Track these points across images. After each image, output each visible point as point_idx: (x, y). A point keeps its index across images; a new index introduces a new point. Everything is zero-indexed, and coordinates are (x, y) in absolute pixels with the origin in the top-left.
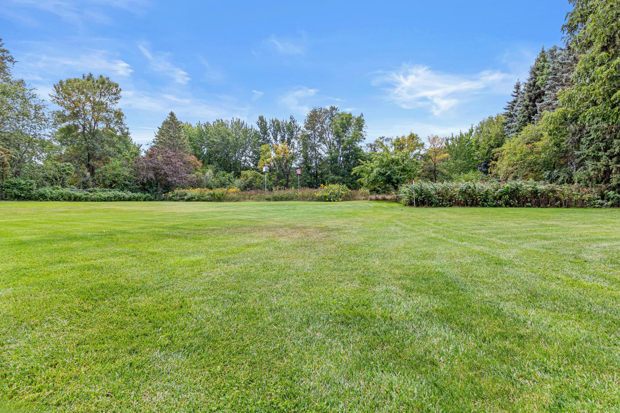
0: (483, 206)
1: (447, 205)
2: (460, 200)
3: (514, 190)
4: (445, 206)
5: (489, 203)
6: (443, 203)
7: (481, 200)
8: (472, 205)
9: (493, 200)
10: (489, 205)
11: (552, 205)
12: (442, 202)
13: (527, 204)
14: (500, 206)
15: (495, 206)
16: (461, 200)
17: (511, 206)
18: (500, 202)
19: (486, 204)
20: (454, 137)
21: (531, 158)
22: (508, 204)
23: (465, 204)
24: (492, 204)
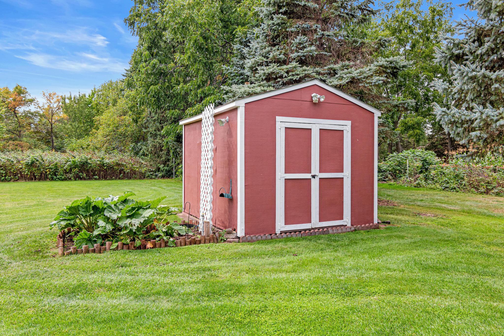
0: (52, 179)
1: (11, 179)
2: (25, 173)
3: (84, 163)
4: (9, 181)
5: (58, 177)
6: (7, 177)
7: (49, 174)
8: (40, 179)
9: (62, 173)
10: (58, 179)
11: (118, 178)
12: (5, 176)
13: (95, 177)
14: (70, 179)
15: (65, 179)
16: (27, 174)
17: (81, 179)
18: (70, 175)
19: (55, 177)
20: (73, 97)
21: (121, 130)
22: (78, 177)
23: (33, 178)
24: (61, 178)
